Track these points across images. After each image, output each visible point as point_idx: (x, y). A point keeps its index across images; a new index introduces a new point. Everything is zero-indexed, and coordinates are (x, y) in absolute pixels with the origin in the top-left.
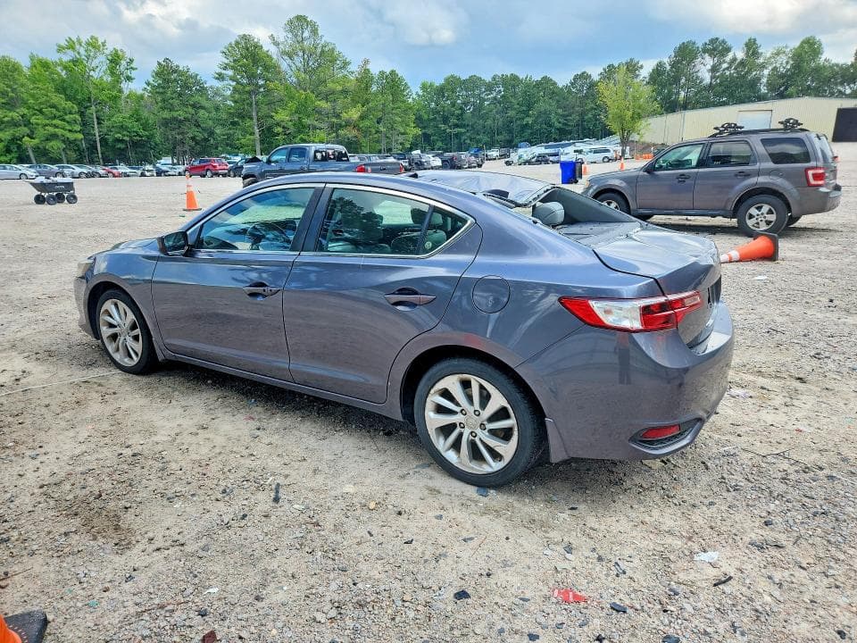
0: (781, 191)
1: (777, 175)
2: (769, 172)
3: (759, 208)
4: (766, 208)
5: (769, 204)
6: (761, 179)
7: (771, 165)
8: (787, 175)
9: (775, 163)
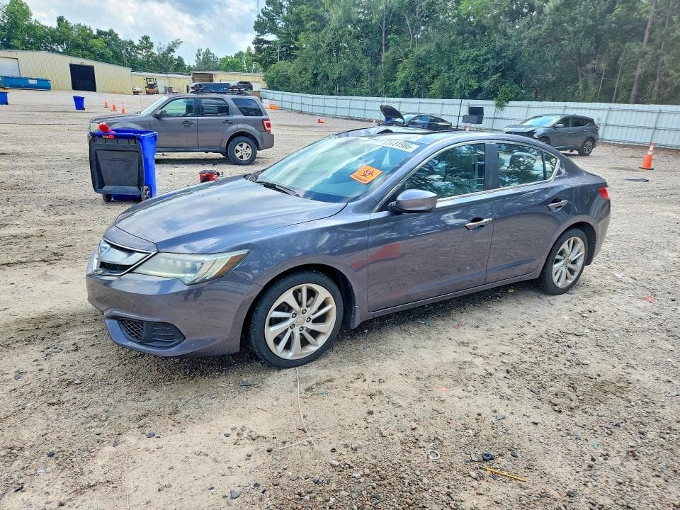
0: (253, 134)
1: (248, 124)
2: (244, 122)
3: (241, 146)
4: (245, 145)
5: (246, 142)
6: (240, 126)
7: (242, 117)
8: (253, 124)
9: (245, 115)
